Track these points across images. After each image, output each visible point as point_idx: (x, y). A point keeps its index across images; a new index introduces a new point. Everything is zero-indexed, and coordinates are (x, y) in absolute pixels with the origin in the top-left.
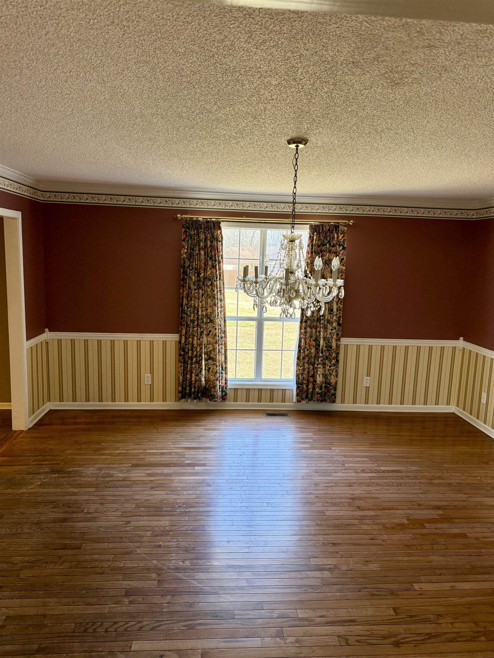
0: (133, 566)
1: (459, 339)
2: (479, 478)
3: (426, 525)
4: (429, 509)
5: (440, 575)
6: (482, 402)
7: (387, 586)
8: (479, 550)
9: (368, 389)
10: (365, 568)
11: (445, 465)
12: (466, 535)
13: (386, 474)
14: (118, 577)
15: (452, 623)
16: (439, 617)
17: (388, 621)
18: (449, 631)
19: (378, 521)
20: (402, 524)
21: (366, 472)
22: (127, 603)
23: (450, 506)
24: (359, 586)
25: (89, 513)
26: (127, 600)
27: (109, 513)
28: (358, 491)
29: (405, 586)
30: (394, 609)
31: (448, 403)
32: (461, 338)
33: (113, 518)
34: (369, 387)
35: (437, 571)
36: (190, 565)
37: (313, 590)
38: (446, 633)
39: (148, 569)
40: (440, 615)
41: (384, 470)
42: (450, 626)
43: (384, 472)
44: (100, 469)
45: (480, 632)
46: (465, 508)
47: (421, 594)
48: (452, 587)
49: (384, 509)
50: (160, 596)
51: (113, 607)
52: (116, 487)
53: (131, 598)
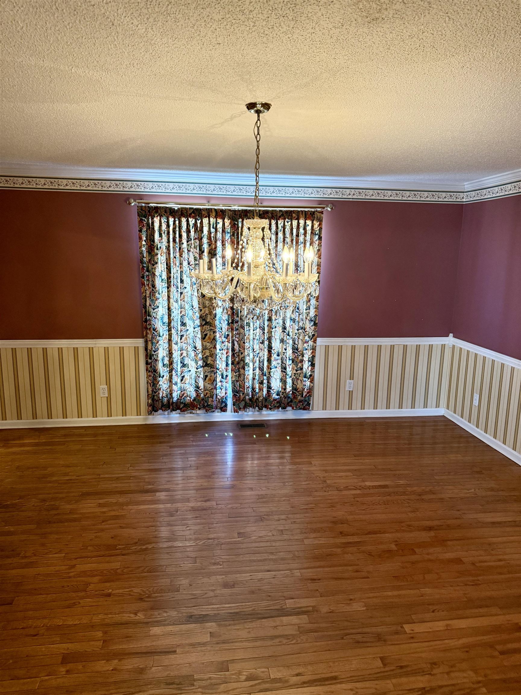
0: (75, 623)
1: (448, 336)
2: (473, 490)
3: (417, 550)
4: (419, 530)
5: (433, 612)
6: (474, 403)
7: (374, 629)
8: (476, 578)
9: (351, 393)
10: (348, 608)
11: (436, 477)
12: (461, 560)
13: (372, 491)
14: (55, 639)
15: (448, 673)
16: (434, 666)
17: (375, 676)
18: (445, 683)
19: (363, 548)
20: (390, 551)
21: (351, 489)
22: (64, 673)
23: (442, 525)
24: (342, 632)
25: (26, 557)
26: (63, 670)
27: (50, 556)
28: (340, 513)
29: (394, 628)
30: (382, 659)
31: (438, 406)
32: (451, 335)
33: (55, 562)
34: (352, 391)
35: (430, 607)
36: (144, 617)
37: (288, 641)
38: (441, 687)
39: (92, 626)
40: (435, 664)
41: (370, 486)
42: (446, 676)
43: (369, 488)
44: (44, 500)
45: (479, 682)
46: (459, 527)
47: (412, 638)
48: (447, 625)
49: (369, 533)
50: (105, 661)
51: (46, 680)
52: (62, 522)
53: (69, 666)
